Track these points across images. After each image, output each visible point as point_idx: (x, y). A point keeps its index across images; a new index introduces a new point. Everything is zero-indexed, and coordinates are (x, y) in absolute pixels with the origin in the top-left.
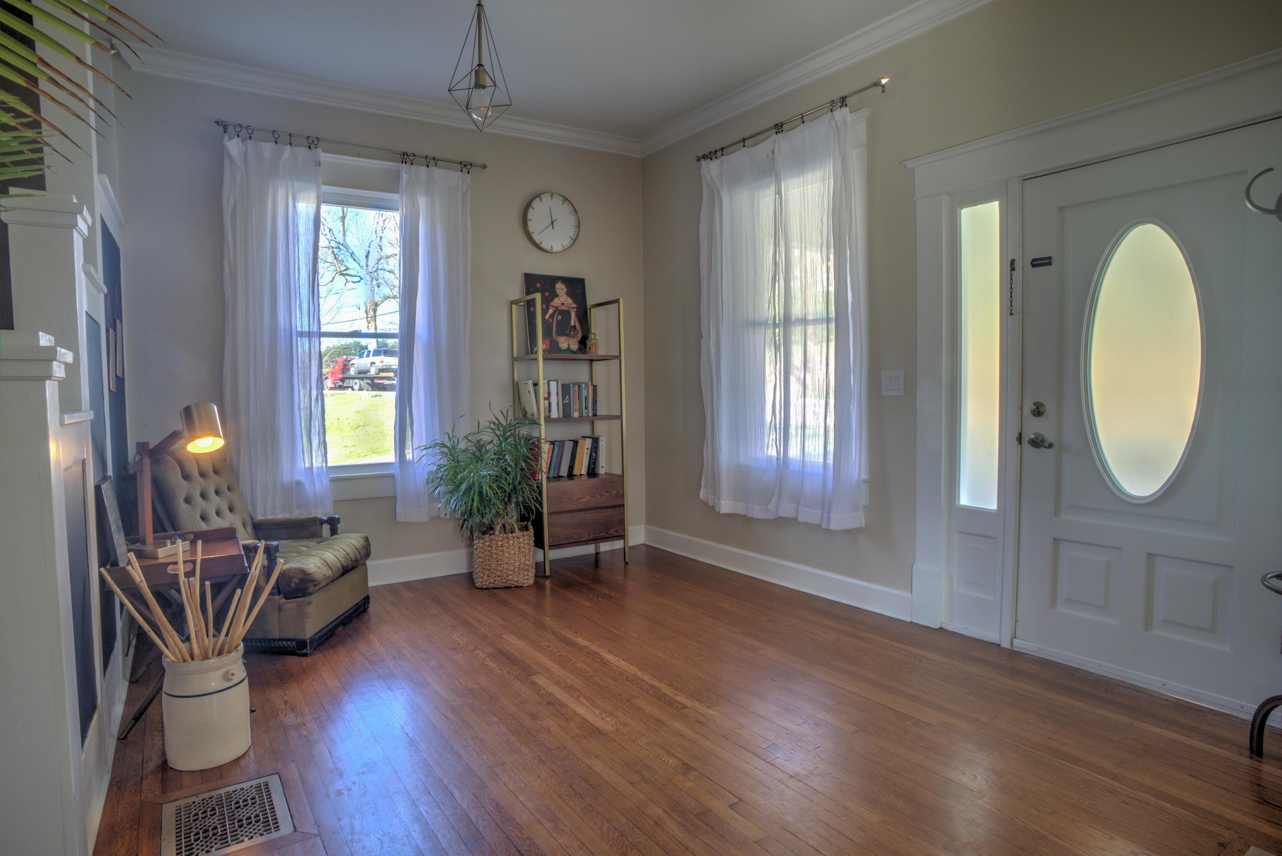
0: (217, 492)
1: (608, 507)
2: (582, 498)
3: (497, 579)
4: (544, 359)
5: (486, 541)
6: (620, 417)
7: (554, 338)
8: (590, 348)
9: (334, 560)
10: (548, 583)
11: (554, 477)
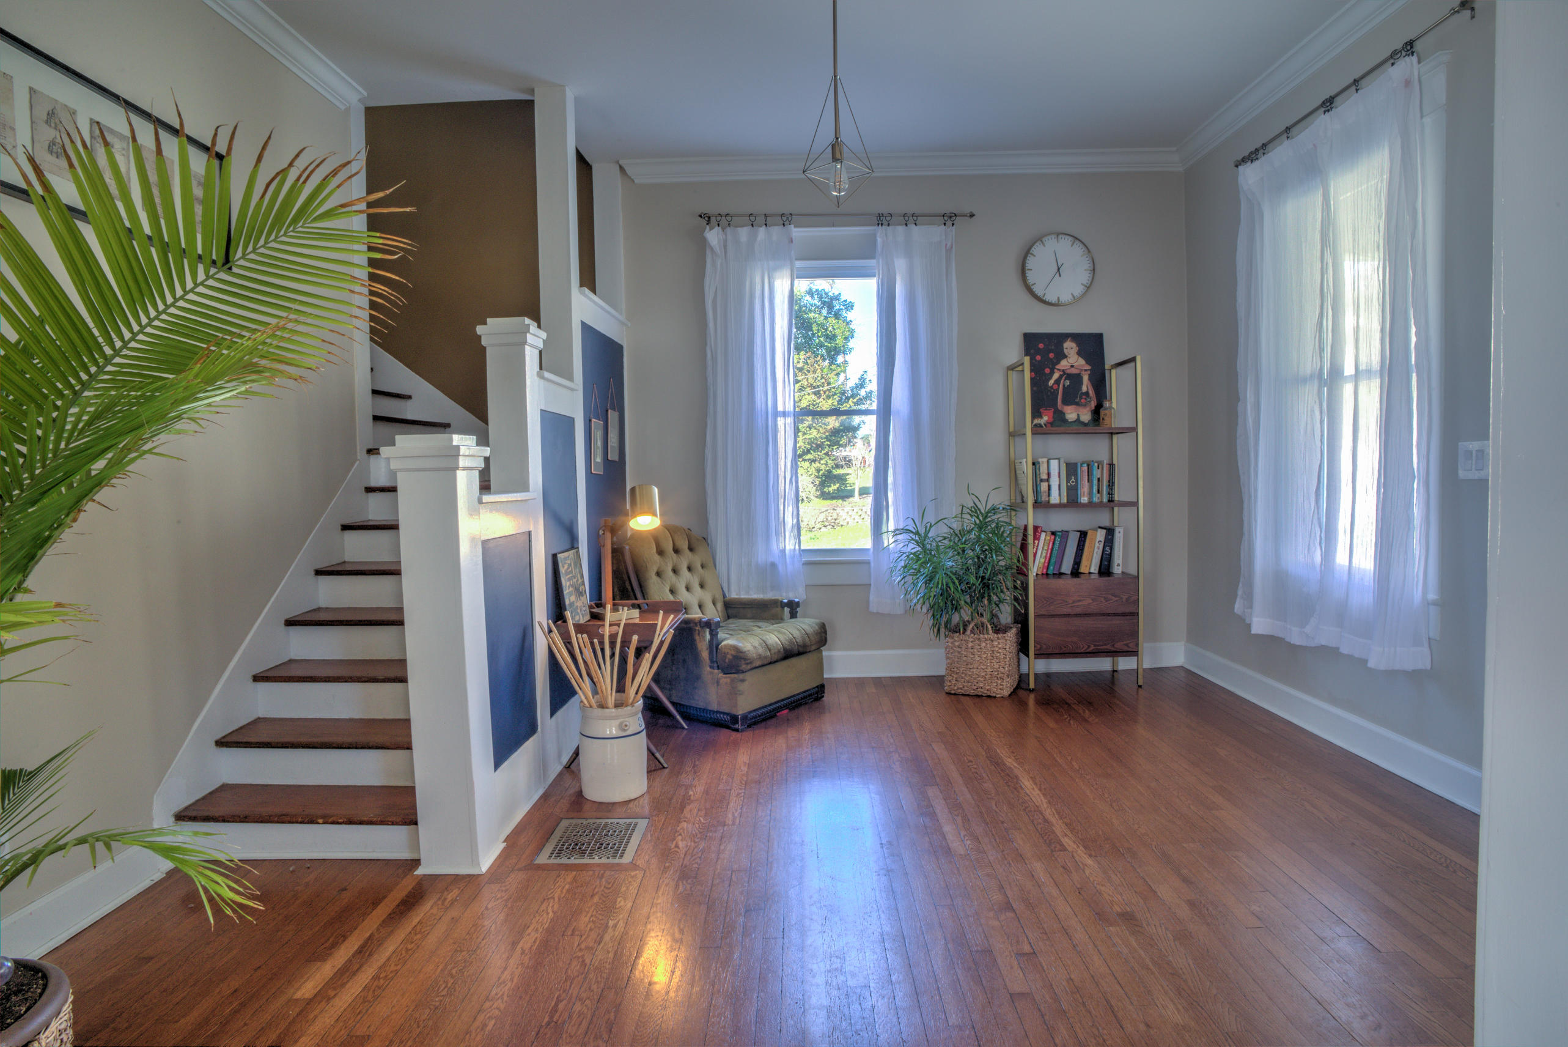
0: (689, 569)
1: (1115, 614)
2: (1079, 601)
3: (966, 684)
4: (1033, 434)
5: (955, 641)
6: (1135, 504)
7: (1059, 408)
8: (1103, 419)
9: (776, 643)
10: (1031, 699)
11: (1054, 574)
